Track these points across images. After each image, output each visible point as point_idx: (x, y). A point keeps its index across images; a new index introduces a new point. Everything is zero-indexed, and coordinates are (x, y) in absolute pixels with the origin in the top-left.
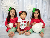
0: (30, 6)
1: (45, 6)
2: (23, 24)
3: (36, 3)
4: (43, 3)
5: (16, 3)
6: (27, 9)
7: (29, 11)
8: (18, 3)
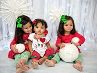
0: (56, 9)
1: (86, 11)
2: (39, 44)
3: (69, 5)
4: (81, 4)
5: (28, 4)
6: (50, 16)
7: (55, 20)
8: (33, 3)
